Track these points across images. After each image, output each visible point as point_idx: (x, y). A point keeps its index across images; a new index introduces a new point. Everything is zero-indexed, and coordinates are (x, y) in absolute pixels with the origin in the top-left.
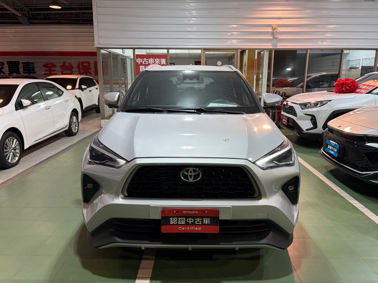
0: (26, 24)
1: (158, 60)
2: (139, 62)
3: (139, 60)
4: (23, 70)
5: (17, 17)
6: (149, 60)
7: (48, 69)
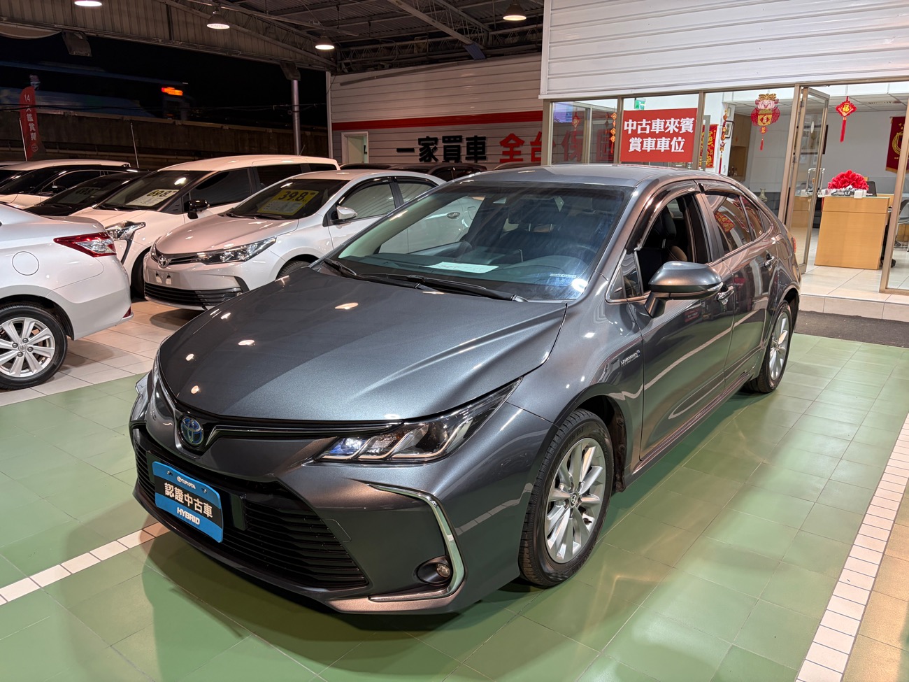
0: (479, 60)
1: (675, 122)
2: (630, 128)
3: (630, 125)
4: (466, 154)
5: (464, 46)
6: (654, 124)
7: (508, 149)
